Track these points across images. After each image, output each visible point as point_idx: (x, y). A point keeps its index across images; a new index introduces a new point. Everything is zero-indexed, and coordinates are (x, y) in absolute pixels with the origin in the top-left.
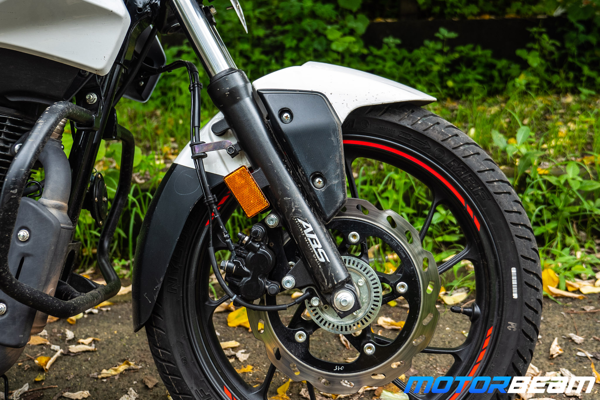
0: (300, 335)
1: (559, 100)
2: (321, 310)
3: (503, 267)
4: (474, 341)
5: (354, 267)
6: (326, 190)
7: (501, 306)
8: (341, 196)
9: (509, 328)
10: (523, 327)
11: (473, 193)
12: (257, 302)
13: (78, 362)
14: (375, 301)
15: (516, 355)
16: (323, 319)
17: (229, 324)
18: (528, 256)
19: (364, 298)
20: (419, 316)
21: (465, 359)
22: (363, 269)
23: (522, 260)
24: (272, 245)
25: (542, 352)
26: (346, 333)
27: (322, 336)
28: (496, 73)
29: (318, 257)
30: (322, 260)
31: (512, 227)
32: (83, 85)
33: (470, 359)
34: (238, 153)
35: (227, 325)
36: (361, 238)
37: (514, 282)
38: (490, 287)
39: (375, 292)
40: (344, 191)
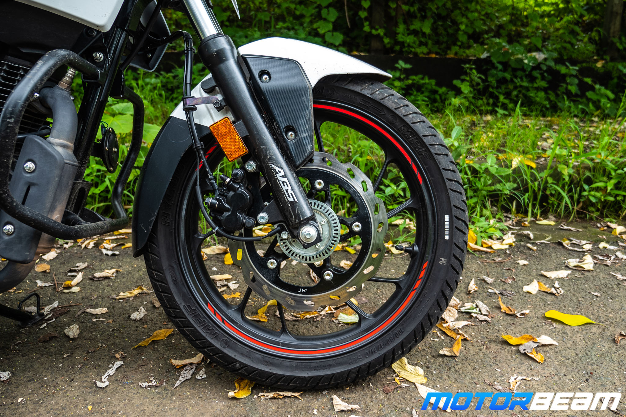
0: (272, 263)
1: (481, 118)
2: (290, 243)
3: (439, 214)
4: (413, 273)
5: (318, 209)
6: (296, 141)
7: (435, 245)
8: (309, 148)
9: (441, 263)
10: (452, 262)
11: (418, 153)
12: (237, 234)
13: (102, 287)
14: (334, 237)
15: (445, 284)
16: (291, 251)
17: (226, 263)
18: (459, 206)
19: (325, 234)
20: (370, 250)
21: (404, 287)
22: (326, 211)
23: (454, 209)
24: (251, 187)
25: (462, 289)
26: (310, 262)
27: (297, 273)
28: (438, 97)
29: (288, 197)
30: (291, 200)
31: (448, 183)
32: (91, 43)
33: (409, 286)
34: (223, 108)
35: (224, 263)
36: (325, 185)
37: (447, 226)
38: (427, 230)
39: (335, 230)
40: (312, 144)
